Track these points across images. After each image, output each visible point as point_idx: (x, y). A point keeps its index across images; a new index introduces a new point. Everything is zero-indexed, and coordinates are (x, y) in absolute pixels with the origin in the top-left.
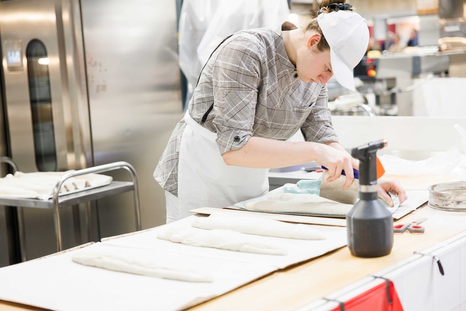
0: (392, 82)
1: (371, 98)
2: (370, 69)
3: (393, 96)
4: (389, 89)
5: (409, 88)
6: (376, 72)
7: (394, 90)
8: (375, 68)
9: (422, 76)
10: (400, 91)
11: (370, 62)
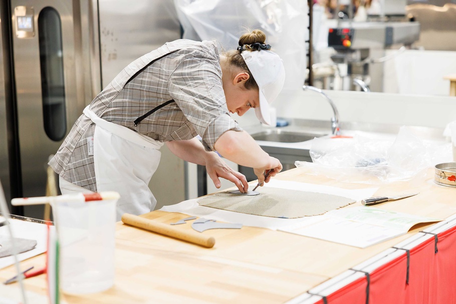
0: (365, 52)
1: (344, 68)
2: (345, 39)
3: (366, 67)
4: (363, 59)
5: (381, 60)
6: (351, 42)
7: (367, 61)
8: (350, 38)
9: (394, 46)
10: (373, 62)
11: (345, 32)
